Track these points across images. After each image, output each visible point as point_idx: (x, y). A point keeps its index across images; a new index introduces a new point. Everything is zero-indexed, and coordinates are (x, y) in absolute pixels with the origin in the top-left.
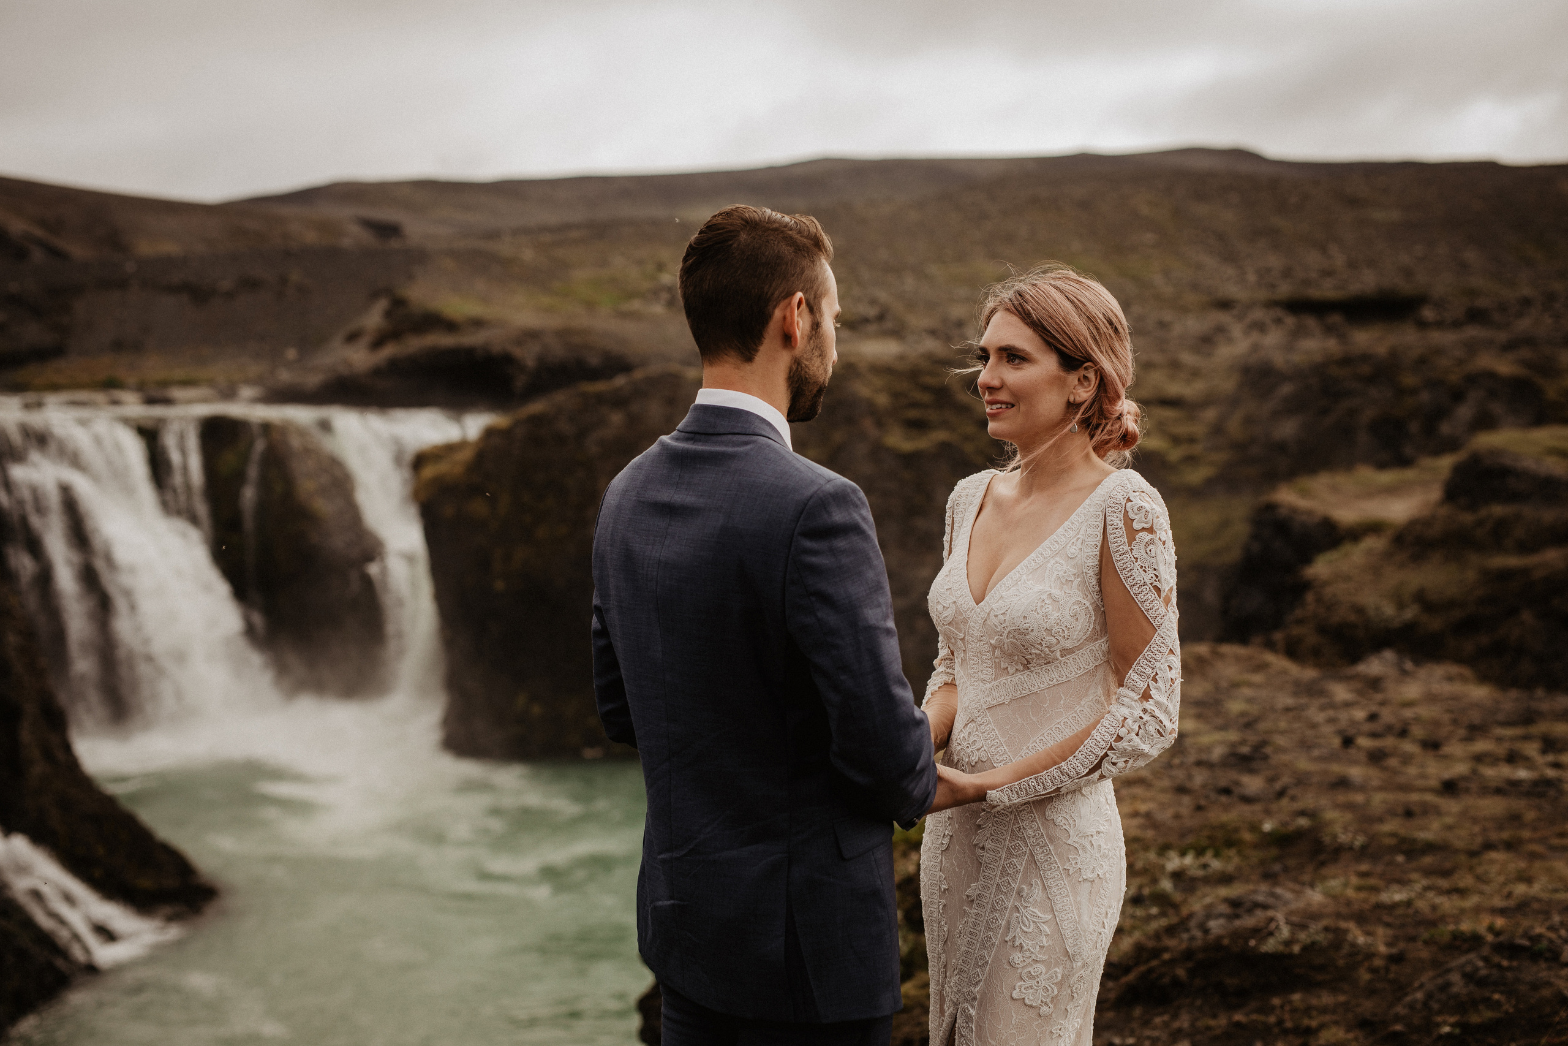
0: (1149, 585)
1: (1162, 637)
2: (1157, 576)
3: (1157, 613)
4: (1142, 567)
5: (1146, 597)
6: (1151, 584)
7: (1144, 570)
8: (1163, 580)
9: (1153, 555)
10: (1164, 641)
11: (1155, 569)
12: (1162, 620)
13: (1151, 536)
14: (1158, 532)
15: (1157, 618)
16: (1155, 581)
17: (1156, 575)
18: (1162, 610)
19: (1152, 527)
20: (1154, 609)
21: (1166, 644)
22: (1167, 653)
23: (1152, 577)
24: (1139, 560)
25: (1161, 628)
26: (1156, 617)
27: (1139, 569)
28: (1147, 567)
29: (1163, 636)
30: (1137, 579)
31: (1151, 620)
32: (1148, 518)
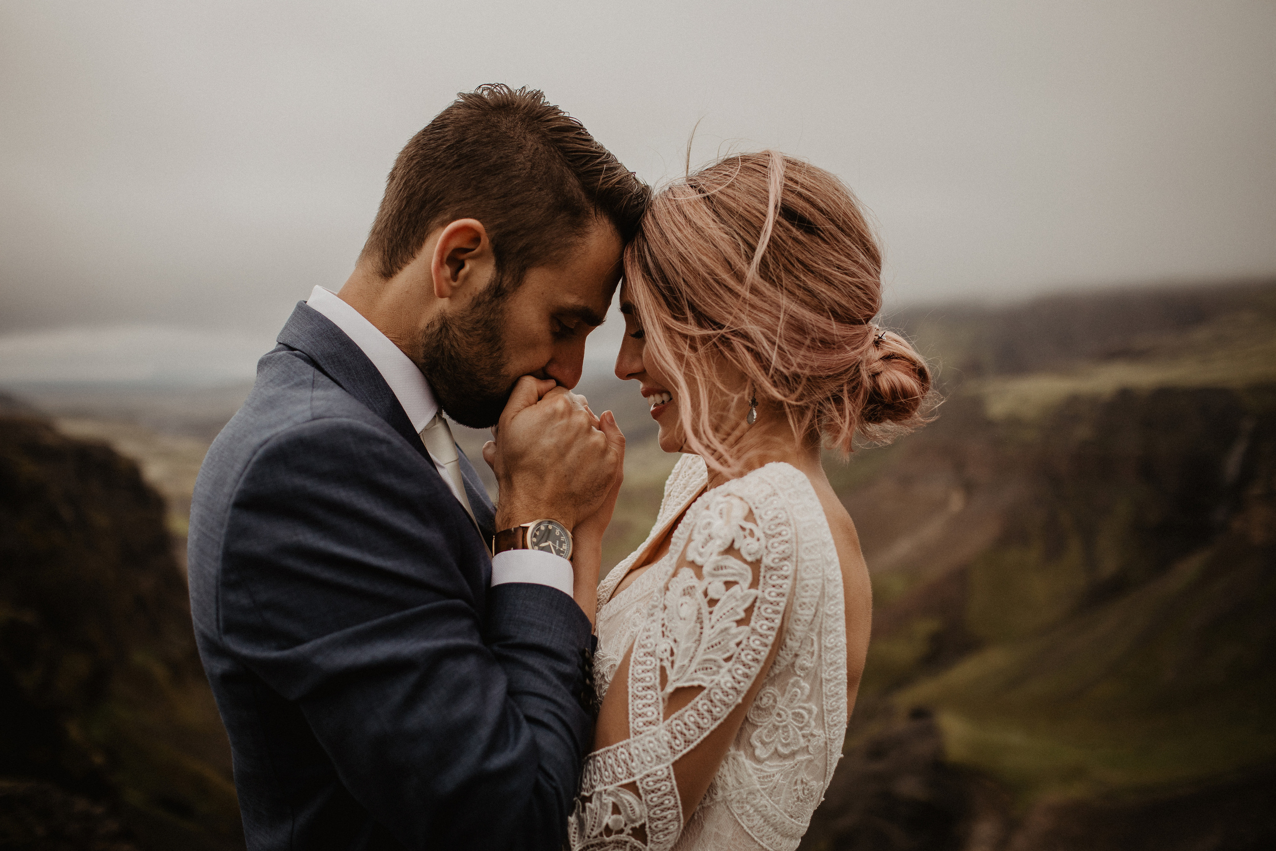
0: (658, 661)
1: (630, 754)
2: (672, 654)
3: (645, 710)
4: (663, 625)
5: (643, 675)
6: (661, 660)
7: (663, 632)
8: (676, 666)
9: (683, 615)
10: (629, 762)
11: (675, 641)
12: (645, 728)
13: (695, 581)
14: (708, 579)
15: (640, 719)
16: (667, 658)
17: (672, 651)
18: (652, 713)
19: (702, 567)
20: (645, 701)
21: (630, 767)
22: (625, 782)
23: (666, 650)
24: (667, 611)
25: (636, 738)
26: (640, 715)
27: (660, 626)
28: (668, 629)
29: (632, 753)
30: (651, 640)
31: (631, 716)
32: (706, 548)
